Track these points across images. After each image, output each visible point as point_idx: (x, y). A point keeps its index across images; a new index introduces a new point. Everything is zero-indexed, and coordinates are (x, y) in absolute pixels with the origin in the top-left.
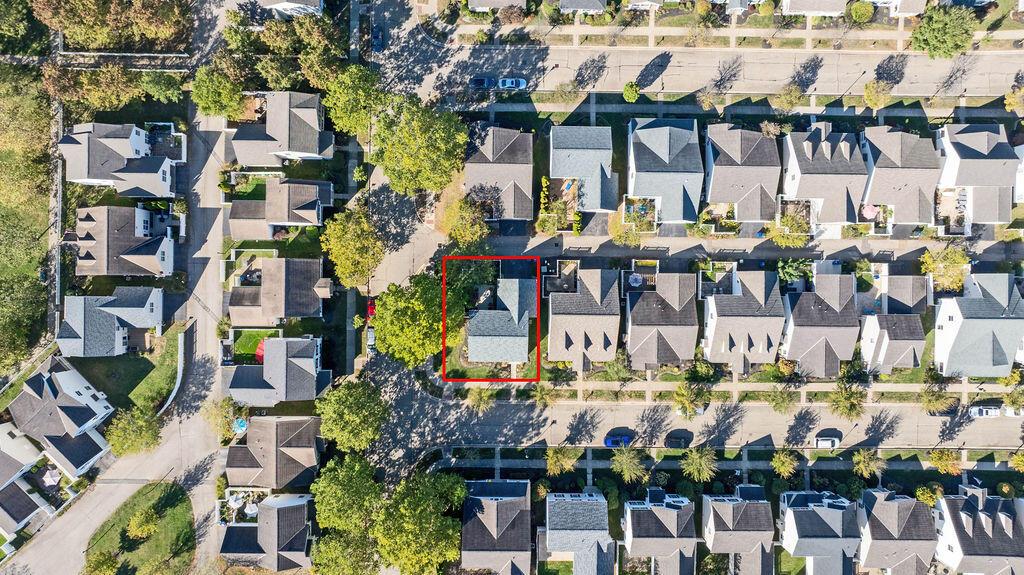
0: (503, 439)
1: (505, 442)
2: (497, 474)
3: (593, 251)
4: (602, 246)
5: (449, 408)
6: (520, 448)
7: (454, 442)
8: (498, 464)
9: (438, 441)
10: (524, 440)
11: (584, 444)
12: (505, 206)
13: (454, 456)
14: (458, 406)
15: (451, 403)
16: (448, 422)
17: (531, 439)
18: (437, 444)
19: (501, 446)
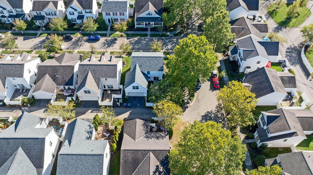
0: (146, 40)
2: (149, 30)
5: (171, 49)
6: (139, 37)
7: (168, 39)
8: (149, 32)
9: (175, 39)
10: (136, 40)
11: (110, 38)
12: (142, 128)
13: (168, 35)
14: (167, 50)
15: (170, 51)
16: (172, 45)
17: (133, 40)
18: (176, 38)
19: (147, 38)
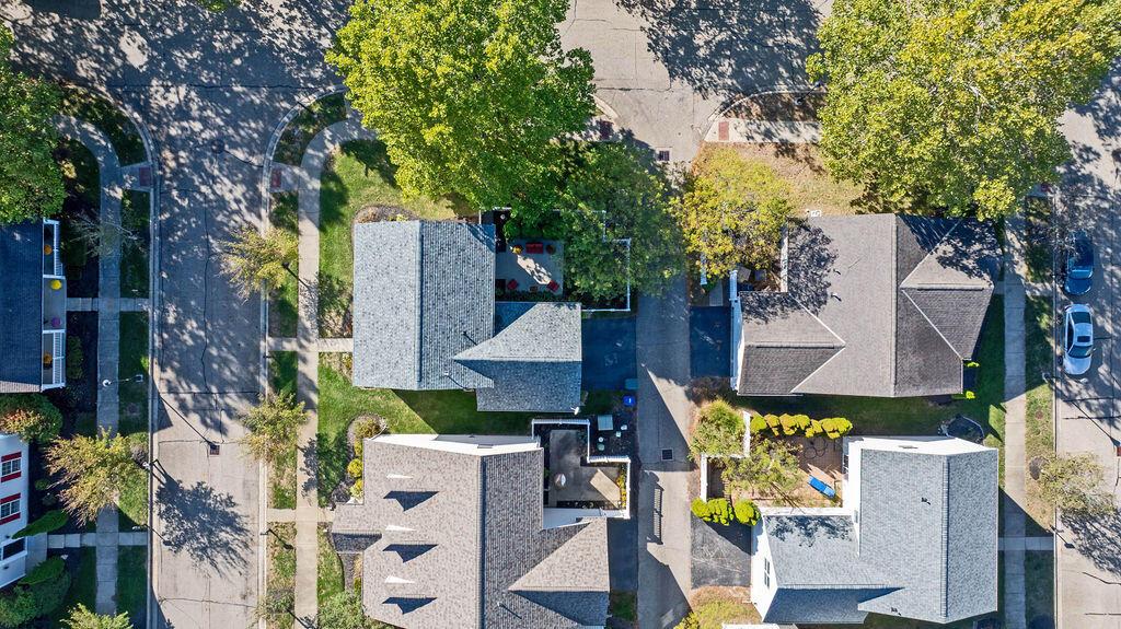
0: (171, 320)
1: (163, 326)
2: (82, 304)
3: (652, 548)
4: (664, 572)
5: (251, 182)
6: (147, 362)
7: (165, 195)
8: (108, 307)
9: (167, 154)
10: (170, 374)
11: (159, 525)
12: (776, 322)
13: (129, 194)
14: (254, 203)
15: (263, 188)
16: (214, 178)
17: (172, 390)
18: (159, 150)
19: (154, 315)
